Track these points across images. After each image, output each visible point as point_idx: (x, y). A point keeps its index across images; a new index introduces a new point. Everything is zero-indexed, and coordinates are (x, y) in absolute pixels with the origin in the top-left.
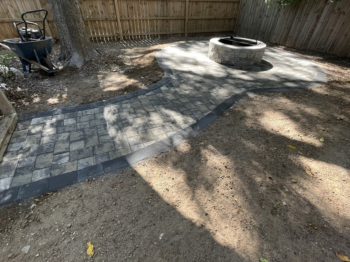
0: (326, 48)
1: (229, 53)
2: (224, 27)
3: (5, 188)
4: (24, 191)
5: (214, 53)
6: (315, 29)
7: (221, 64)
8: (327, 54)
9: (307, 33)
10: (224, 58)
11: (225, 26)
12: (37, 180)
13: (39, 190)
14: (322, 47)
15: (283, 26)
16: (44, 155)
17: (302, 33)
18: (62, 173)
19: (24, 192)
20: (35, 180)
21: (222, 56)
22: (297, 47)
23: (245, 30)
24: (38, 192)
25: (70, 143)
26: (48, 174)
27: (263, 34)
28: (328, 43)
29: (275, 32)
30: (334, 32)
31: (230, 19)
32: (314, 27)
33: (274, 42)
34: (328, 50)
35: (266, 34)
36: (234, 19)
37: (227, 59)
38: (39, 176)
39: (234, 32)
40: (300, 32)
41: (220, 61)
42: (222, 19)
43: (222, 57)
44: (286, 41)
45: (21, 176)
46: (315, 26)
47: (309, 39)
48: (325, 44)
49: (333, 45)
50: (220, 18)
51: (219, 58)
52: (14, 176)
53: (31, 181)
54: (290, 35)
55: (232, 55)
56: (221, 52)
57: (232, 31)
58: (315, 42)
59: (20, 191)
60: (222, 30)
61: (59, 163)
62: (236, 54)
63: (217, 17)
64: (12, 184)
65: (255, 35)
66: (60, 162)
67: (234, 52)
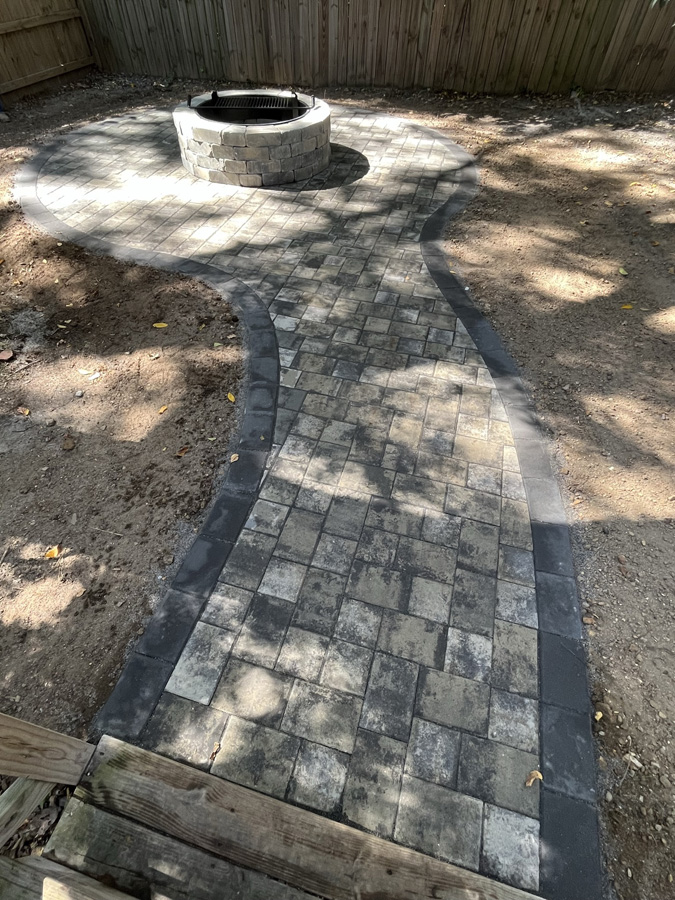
0: (369, 72)
1: (276, 150)
2: (61, 55)
3: (532, 832)
4: (564, 777)
5: (227, 163)
6: (327, 25)
7: (263, 186)
8: (375, 86)
9: (314, 38)
10: (266, 168)
11: (63, 50)
12: (535, 736)
13: (578, 737)
14: (360, 70)
15: (246, 27)
16: (428, 694)
17: (301, 41)
18: (531, 667)
19: (568, 779)
20: (531, 739)
21: (259, 164)
22: (306, 81)
23: (132, 54)
24: (583, 741)
25: (406, 613)
26: (523, 702)
27: (198, 58)
28: (369, 60)
29: (230, 49)
30: (370, 27)
31: (65, 23)
32: (324, 19)
33: (242, 77)
34: (374, 76)
35: (206, 57)
36: (75, 18)
37: (275, 168)
38: (519, 726)
39: (99, 63)
40: (295, 38)
41: (257, 179)
42: (43, 25)
43: (260, 167)
44: (272, 68)
45: (496, 779)
46: (325, 17)
47: (324, 55)
48: (363, 62)
49: (380, 61)
50: (36, 24)
51: (250, 171)
52: (487, 799)
53: (533, 752)
54: (275, 50)
55: (285, 152)
56: (251, 152)
57: (92, 62)
58: (341, 62)
59: (563, 790)
60: (65, 68)
61: (489, 664)
62: (293, 146)
63: (23, 20)
64: (521, 809)
65: (175, 66)
66: (483, 660)
67: (287, 142)
